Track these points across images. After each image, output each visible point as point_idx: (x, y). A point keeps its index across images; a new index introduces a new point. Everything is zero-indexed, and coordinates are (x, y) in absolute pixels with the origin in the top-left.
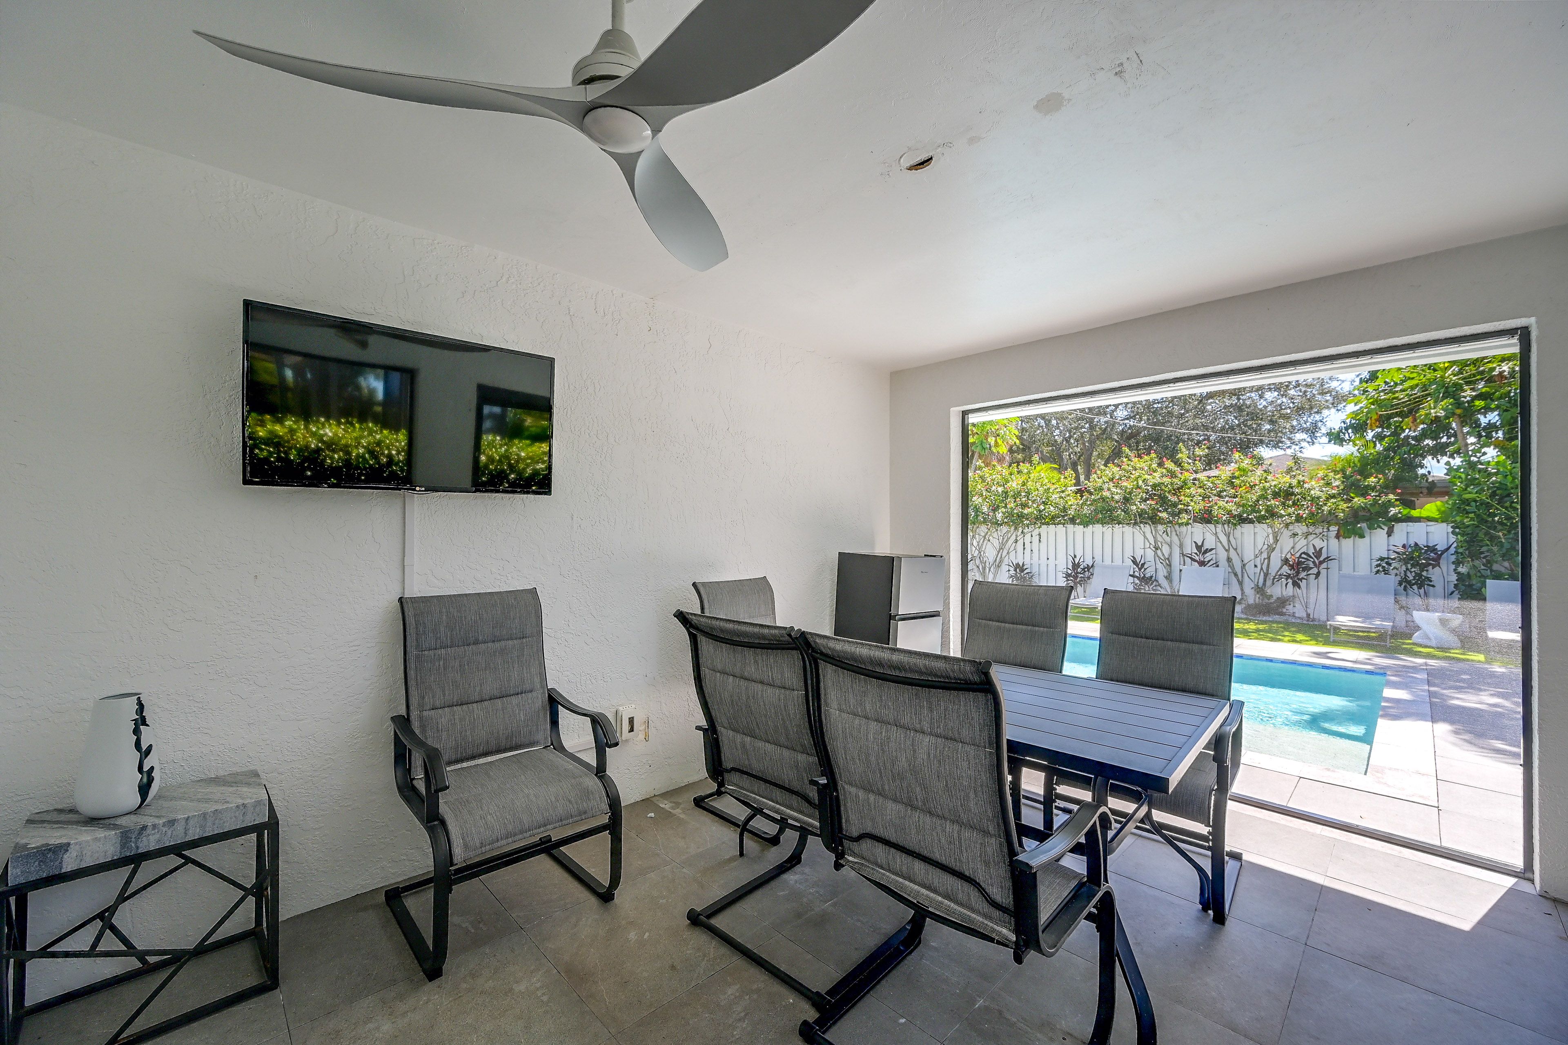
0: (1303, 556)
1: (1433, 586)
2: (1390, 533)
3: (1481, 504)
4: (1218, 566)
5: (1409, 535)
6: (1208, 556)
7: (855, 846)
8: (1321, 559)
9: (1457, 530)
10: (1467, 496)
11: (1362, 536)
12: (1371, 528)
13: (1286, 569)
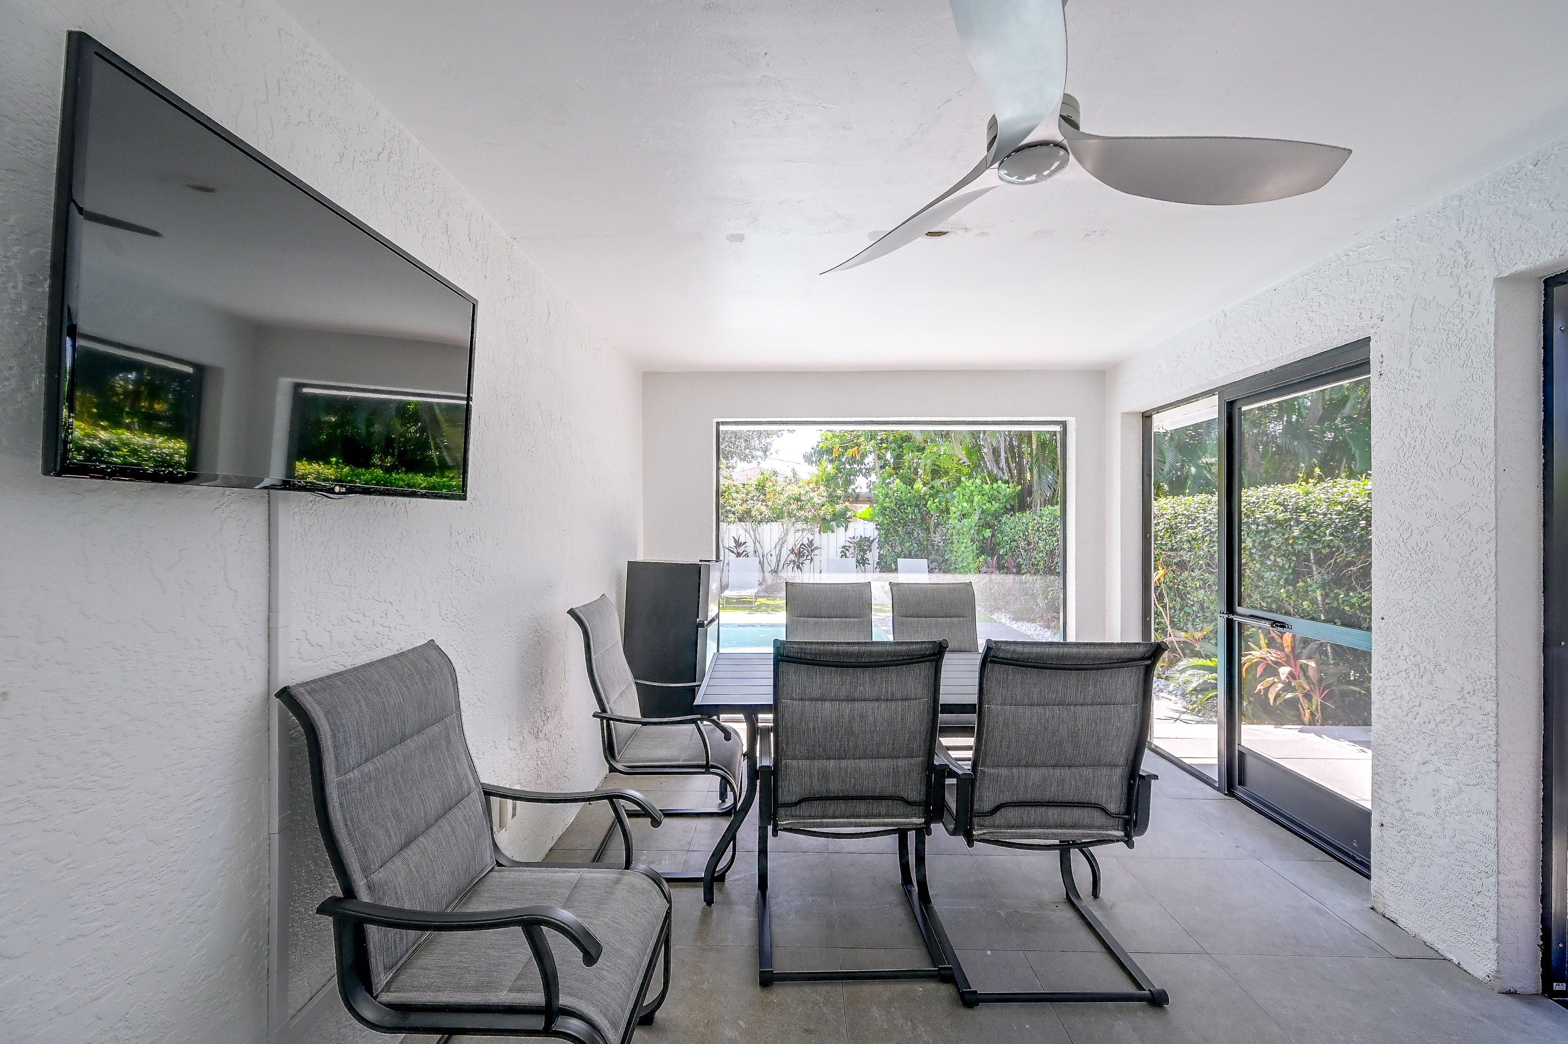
0: (802, 546)
1: (869, 564)
2: (846, 528)
3: (891, 510)
4: (748, 556)
5: (856, 530)
6: (741, 549)
7: (981, 820)
8: (813, 548)
9: (878, 527)
10: (885, 505)
11: (833, 532)
12: (838, 526)
13: (792, 557)
